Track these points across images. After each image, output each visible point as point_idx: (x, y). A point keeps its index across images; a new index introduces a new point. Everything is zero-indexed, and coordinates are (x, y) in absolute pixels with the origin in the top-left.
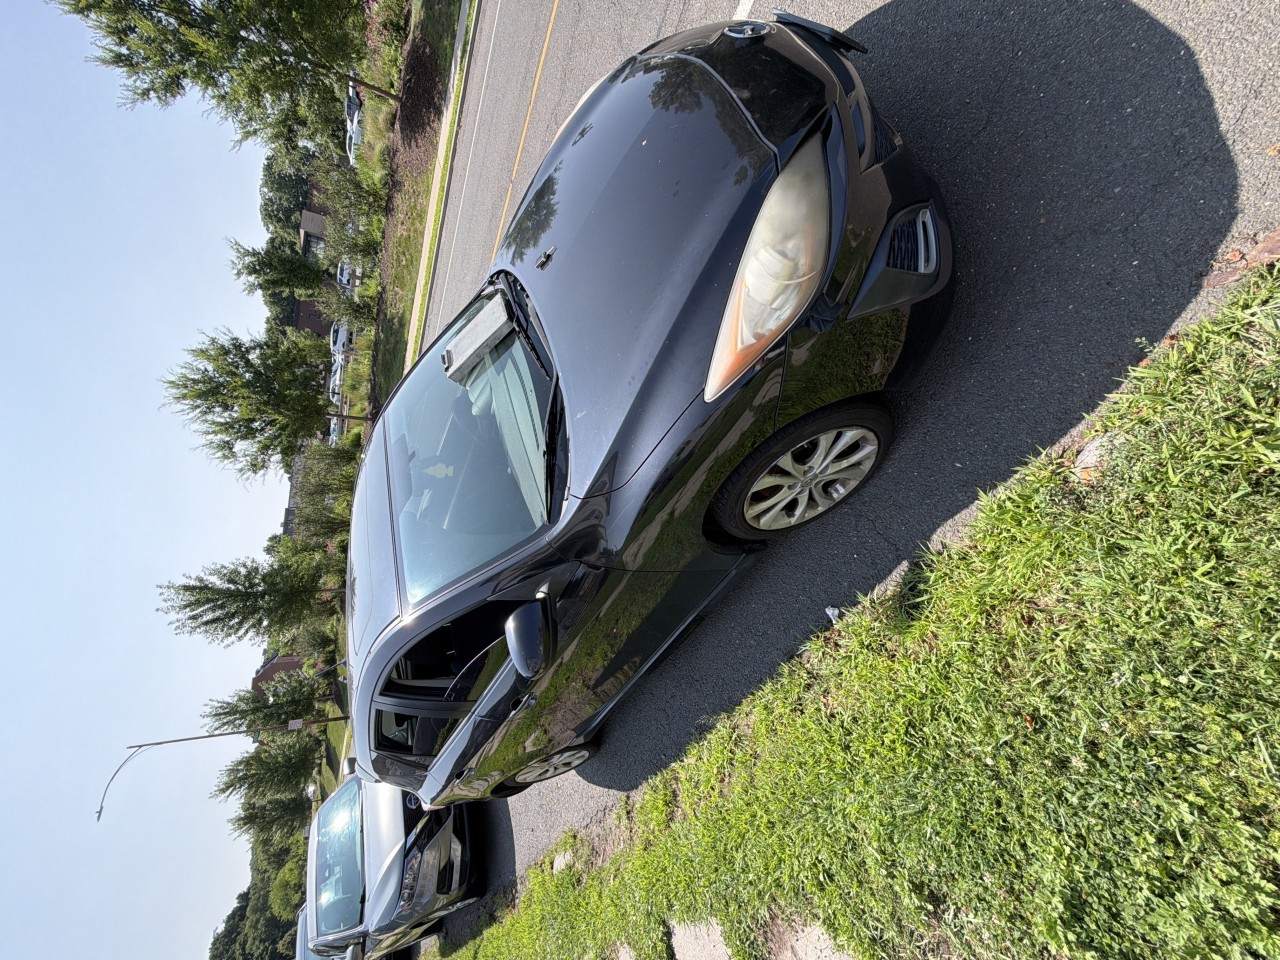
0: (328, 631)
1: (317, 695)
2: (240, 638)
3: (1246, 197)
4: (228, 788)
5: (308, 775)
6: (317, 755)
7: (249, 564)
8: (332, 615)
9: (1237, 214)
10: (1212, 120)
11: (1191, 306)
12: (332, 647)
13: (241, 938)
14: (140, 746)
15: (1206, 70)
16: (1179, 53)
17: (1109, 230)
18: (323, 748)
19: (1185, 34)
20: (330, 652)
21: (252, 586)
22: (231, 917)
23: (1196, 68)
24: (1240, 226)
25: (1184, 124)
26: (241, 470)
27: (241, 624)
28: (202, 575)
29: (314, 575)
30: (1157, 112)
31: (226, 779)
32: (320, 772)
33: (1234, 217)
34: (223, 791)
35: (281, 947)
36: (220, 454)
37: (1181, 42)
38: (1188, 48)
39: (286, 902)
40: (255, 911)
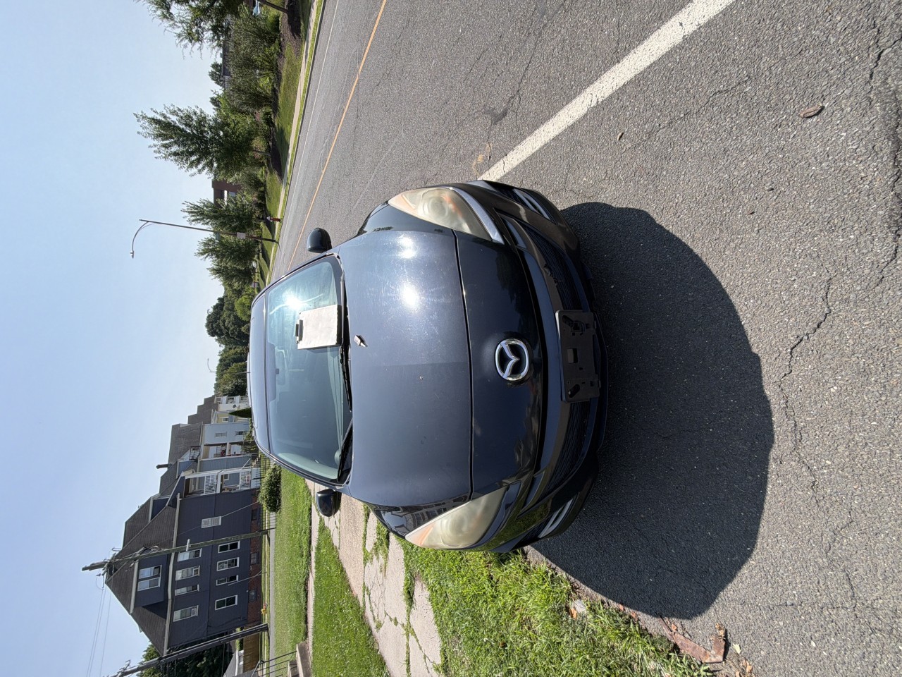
0: (259, 176)
1: (254, 217)
2: (200, 172)
3: (699, 620)
4: (205, 253)
5: (252, 260)
6: (256, 250)
7: (198, 112)
8: (261, 166)
9: (691, 619)
10: (722, 587)
11: (649, 616)
12: (262, 189)
13: (222, 318)
14: (148, 222)
15: (745, 570)
16: (748, 547)
17: (656, 557)
18: (260, 247)
19: (759, 545)
20: (261, 192)
21: (202, 132)
22: (215, 307)
23: (743, 562)
24: (687, 623)
25: (716, 571)
26: (179, 36)
27: (198, 161)
28: (165, 112)
29: (247, 138)
30: (714, 552)
31: (202, 247)
32: (258, 258)
33: (688, 619)
34: (202, 254)
35: (243, 329)
36: (159, 12)
37: (753, 544)
38: (752, 551)
39: (245, 313)
40: (228, 309)
